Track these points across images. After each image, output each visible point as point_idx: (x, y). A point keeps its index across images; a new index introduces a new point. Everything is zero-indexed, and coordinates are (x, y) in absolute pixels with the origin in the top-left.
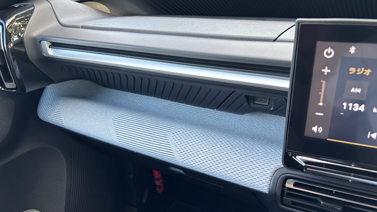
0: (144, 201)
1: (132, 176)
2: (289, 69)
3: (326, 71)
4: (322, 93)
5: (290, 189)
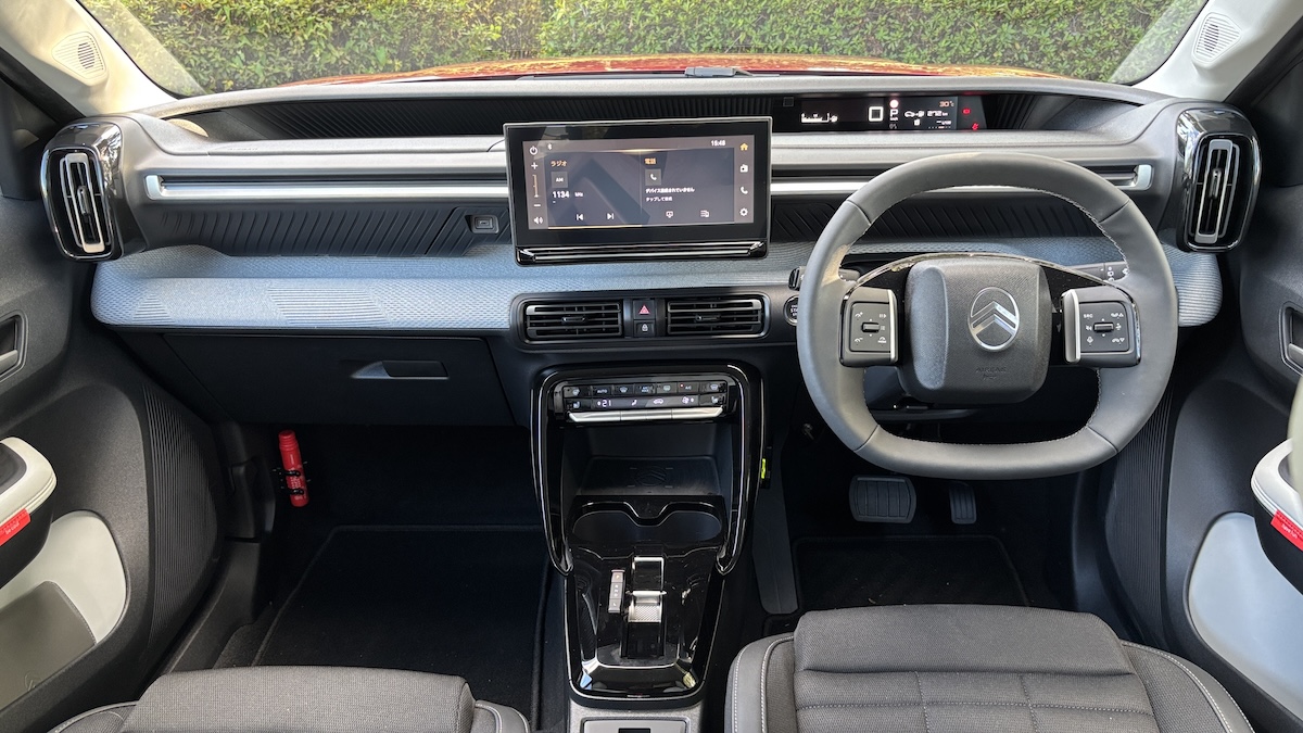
0: (269, 527)
1: (242, 470)
2: (505, 174)
3: (535, 166)
4: (535, 186)
5: (532, 317)
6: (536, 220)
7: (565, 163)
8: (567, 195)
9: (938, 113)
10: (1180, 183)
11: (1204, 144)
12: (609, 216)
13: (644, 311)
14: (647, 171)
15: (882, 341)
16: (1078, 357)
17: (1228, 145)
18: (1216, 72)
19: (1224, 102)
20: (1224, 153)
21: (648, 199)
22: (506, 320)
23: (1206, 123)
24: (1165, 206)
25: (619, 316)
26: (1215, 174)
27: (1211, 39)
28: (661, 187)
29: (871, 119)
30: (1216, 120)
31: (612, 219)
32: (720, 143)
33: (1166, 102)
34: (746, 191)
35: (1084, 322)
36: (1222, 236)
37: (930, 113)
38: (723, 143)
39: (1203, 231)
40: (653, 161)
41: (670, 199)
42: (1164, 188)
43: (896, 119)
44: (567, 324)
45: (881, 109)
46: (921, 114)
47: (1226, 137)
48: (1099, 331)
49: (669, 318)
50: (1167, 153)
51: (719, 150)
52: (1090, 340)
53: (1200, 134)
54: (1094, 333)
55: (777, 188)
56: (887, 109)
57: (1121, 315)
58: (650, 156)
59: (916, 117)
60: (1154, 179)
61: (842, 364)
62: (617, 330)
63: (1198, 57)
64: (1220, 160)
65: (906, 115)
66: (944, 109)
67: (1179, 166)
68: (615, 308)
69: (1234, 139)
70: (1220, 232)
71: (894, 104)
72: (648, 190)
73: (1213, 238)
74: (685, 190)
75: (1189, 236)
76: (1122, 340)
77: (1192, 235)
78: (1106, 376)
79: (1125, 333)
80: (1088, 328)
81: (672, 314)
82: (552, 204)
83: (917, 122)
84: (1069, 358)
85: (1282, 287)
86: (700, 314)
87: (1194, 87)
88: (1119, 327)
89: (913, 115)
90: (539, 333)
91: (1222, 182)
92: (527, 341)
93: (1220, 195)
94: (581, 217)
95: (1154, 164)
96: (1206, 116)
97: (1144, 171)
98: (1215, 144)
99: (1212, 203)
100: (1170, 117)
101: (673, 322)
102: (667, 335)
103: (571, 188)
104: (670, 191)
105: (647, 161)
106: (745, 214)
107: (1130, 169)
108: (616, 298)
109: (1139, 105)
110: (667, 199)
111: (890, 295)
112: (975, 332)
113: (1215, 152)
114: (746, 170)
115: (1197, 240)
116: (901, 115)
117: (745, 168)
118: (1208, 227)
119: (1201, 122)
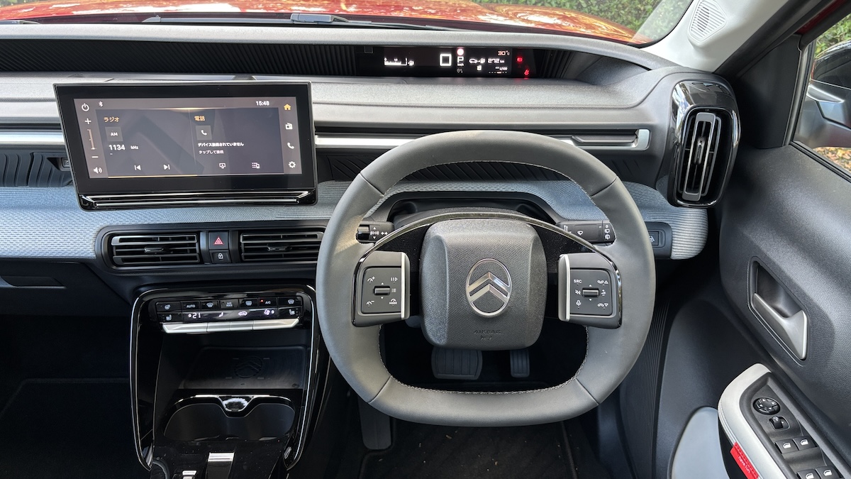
3: (88, 121)
4: (91, 139)
5: (118, 247)
6: (96, 170)
7: (117, 119)
8: (123, 147)
9: (497, 61)
10: (671, 146)
11: (692, 114)
12: (165, 167)
13: (219, 242)
14: (197, 127)
15: (393, 302)
16: (568, 317)
17: (711, 118)
18: (706, 49)
19: (713, 73)
20: (708, 124)
21: (201, 152)
22: (91, 250)
23: (695, 96)
24: (660, 164)
25: (197, 245)
26: (699, 144)
27: (703, 22)
28: (212, 142)
29: (442, 64)
30: (704, 94)
31: (167, 169)
32: (265, 103)
33: (671, 69)
34: (292, 146)
35: (574, 286)
36: (705, 194)
37: (490, 61)
38: (267, 103)
39: (689, 189)
40: (203, 118)
41: (222, 152)
42: (660, 150)
43: (462, 65)
44: (148, 253)
45: (450, 56)
46: (483, 61)
47: (711, 111)
48: (586, 296)
49: (243, 247)
50: (661, 119)
51: (264, 109)
52: (579, 303)
53: (690, 106)
54: (583, 298)
55: (320, 141)
56: (455, 56)
57: (606, 282)
58: (199, 113)
59: (479, 64)
60: (651, 141)
61: (355, 325)
62: (195, 258)
63: (692, 35)
64: (704, 130)
65: (471, 62)
66: (501, 57)
67: (671, 131)
68: (193, 239)
69: (718, 113)
70: (703, 192)
71: (460, 52)
72: (200, 144)
73: (697, 196)
74: (235, 144)
75: (678, 193)
76: (607, 305)
77: (681, 192)
78: (594, 335)
79: (609, 299)
80: (577, 292)
81: (245, 244)
82: (110, 157)
83: (479, 68)
84: (560, 317)
85: (752, 242)
86: (271, 245)
87: (692, 59)
88: (604, 293)
89: (476, 61)
90: (125, 260)
91: (704, 149)
92: (114, 267)
93: (703, 160)
94: (139, 167)
95: (651, 128)
96: (698, 89)
97: (644, 134)
98: (701, 117)
99: (697, 167)
100: (668, 84)
101: (247, 250)
102: (242, 262)
103: (126, 142)
104: (221, 145)
105: (197, 118)
106: (294, 167)
107: (631, 132)
108: (194, 230)
109: (649, 69)
110: (218, 152)
111: (403, 258)
112: (472, 299)
113: (701, 123)
114: (291, 128)
115: (684, 197)
116: (466, 62)
117: (290, 126)
118: (693, 187)
119: (692, 95)
